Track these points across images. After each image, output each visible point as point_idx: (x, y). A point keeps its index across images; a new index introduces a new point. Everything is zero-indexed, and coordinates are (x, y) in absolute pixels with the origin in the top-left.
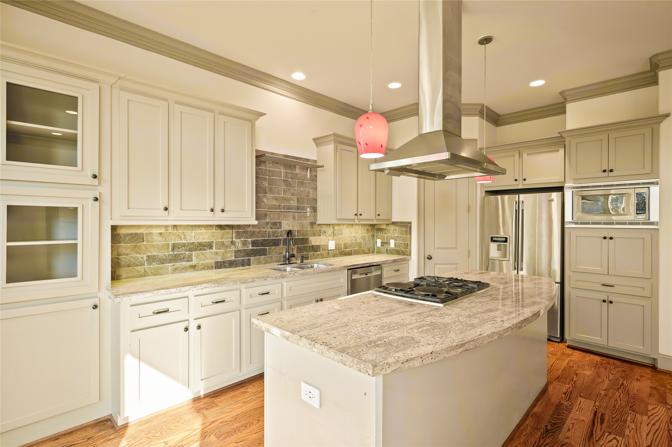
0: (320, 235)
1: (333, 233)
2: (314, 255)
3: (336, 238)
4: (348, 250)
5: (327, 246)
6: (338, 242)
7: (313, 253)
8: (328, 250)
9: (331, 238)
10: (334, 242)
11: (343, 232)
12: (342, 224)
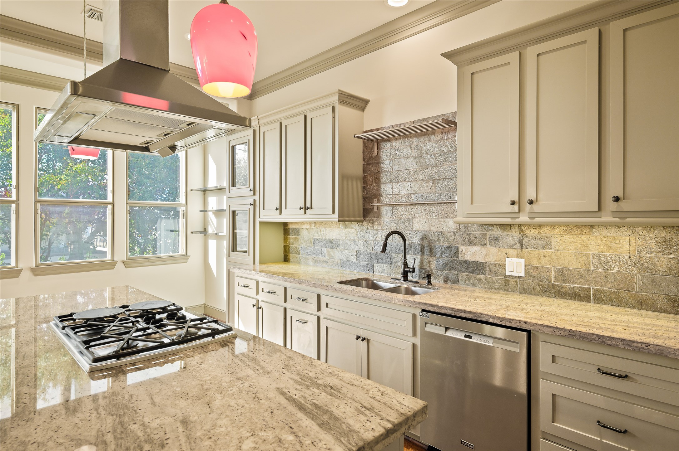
0: (485, 245)
1: (521, 242)
2: (470, 279)
3: (530, 253)
4: (572, 285)
5: (504, 267)
6: (534, 262)
7: (468, 275)
8: (506, 276)
9: (513, 252)
10: (522, 261)
11: (555, 241)
12: (547, 225)
